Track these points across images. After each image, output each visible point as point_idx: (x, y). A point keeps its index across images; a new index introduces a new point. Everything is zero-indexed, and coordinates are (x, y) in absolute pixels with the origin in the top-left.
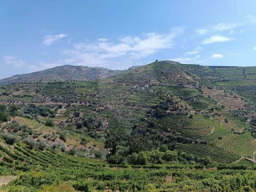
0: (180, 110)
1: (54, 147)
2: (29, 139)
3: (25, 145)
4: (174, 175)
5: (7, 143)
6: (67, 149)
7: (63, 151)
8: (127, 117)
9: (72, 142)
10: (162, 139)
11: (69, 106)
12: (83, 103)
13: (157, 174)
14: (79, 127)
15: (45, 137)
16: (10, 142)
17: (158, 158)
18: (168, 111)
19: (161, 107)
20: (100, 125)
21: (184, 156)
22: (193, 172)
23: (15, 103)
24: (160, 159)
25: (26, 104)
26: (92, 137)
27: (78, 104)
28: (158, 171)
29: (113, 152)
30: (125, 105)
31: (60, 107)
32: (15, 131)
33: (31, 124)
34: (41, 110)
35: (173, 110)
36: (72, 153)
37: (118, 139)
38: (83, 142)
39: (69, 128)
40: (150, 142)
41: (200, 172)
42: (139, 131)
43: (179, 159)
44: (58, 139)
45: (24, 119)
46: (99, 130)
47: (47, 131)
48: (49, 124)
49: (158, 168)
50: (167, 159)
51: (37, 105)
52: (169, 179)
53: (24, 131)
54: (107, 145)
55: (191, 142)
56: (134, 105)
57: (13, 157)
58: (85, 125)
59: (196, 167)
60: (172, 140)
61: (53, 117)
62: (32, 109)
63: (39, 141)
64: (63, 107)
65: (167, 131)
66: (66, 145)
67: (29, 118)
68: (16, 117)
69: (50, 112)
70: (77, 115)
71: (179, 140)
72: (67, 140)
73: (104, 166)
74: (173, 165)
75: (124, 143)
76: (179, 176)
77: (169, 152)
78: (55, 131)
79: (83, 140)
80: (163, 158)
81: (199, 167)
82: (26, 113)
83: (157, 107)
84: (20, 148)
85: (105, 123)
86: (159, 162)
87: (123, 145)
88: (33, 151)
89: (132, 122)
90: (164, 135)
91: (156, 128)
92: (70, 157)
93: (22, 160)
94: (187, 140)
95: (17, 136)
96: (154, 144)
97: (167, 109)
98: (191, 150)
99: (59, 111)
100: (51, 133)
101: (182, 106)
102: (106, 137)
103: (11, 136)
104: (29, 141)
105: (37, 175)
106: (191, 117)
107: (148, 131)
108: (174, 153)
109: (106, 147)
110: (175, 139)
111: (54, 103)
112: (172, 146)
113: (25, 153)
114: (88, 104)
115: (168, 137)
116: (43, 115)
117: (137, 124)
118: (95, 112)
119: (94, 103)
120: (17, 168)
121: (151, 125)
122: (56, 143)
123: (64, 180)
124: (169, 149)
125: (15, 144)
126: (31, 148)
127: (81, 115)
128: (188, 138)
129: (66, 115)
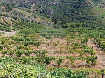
0: (88, 4)
1: (32, 21)
2: (22, 17)
3: (21, 20)
5: (15, 19)
6: (37, 22)
7: (36, 22)
8: (62, 8)
9: (39, 19)
10: (76, 18)
11: (36, 3)
12: (42, 2)
13: (72, 32)
14: (41, 13)
15: (28, 17)
16: (16, 19)
17: (73, 26)
18: (81, 5)
19: (78, 3)
20: (50, 12)
21: (85, 25)
22: (87, 31)
23: (13, 2)
24: (74, 26)
25: (18, 2)
26: (47, 17)
27: (40, 2)
28: (72, 30)
29: (55, 23)
30: (61, 2)
31: (32, 4)
32: (16, 15)
33: (22, 11)
34: (25, 5)
35: (84, 4)
36: (39, 23)
37: (57, 18)
38: (43, 19)
39: (37, 13)
40: (71, 19)
41: (90, 31)
42: (67, 15)
43: (83, 26)
44: (33, 18)
45: (19, 9)
46: (49, 14)
47: (29, 14)
48: (29, 12)
49: (73, 29)
50: (77, 26)
51: (23, 3)
52: (76, 33)
53: (20, 14)
54: (53, 20)
55: (89, 19)
56: (65, 2)
57: (18, 24)
58: (44, 12)
59: (89, 29)
60: (81, 18)
61: (30, 8)
62: (21, 4)
63: (26, 18)
64: (34, 3)
65: (79, 14)
66: (37, 20)
67: (20, 9)
68: (16, 9)
69: (28, 6)
70: (40, 7)
71: (84, 18)
72: (37, 18)
73: (52, 28)
74: (79, 28)
75: (60, 20)
76: (81, 32)
77: (79, 23)
78: (32, 15)
79: (43, 18)
80: (76, 26)
81: (90, 29)
82: (19, 6)
83: (76, 3)
84: (20, 21)
85: (52, 11)
86: (74, 27)
87: (60, 21)
88: (24, 22)
89: (64, 10)
90: (78, 16)
91: (75, 13)
92: (39, 25)
93: (21, 26)
94: (87, 18)
95: (17, 16)
96: (73, 20)
97: (81, 4)
98: (89, 23)
99: (32, 5)
100: (30, 15)
101: (89, 2)
102: (52, 17)
103: (15, 16)
104: (23, 18)
105: (27, 30)
106: (92, 7)
107: (71, 14)
108: (81, 24)
109: (53, 21)
110: (82, 18)
111: (30, 2)
112: (81, 21)
113: (22, 23)
114: (44, 2)
115: (79, 17)
116: (26, 8)
117: (66, 12)
118: (47, 6)
119: (47, 2)
120: (20, 28)
121: (73, 12)
122: (33, 19)
123: (37, 33)
124: (79, 22)
125: (17, 20)
126: (24, 21)
127: (42, 7)
128: (88, 18)
129: (35, 7)
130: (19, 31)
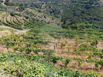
0: (100, 4)
1: (42, 21)
2: (33, 17)
3: (32, 19)
4: (88, 33)
5: (26, 18)
6: (47, 21)
7: (45, 22)
8: (72, 8)
9: (48, 19)
10: (87, 19)
11: (46, 3)
12: (52, 2)
13: (81, 33)
14: (51, 13)
15: (39, 17)
16: (27, 18)
17: (83, 26)
18: (93, 5)
19: (90, 3)
20: (59, 12)
21: (95, 26)
22: (97, 33)
23: (26, 2)
24: (84, 27)
25: (30, 3)
26: (56, 17)
27: (50, 2)
29: (64, 23)
30: (72, 2)
31: (43, 4)
32: (28, 14)
33: (33, 11)
34: (36, 5)
35: (96, 5)
36: (49, 23)
37: (66, 19)
38: (53, 19)
39: (47, 13)
40: (81, 20)
41: (100, 33)
42: (77, 15)
43: (93, 28)
44: (43, 17)
45: (30, 9)
46: (59, 14)
47: (39, 14)
48: (39, 11)
49: (82, 30)
50: (87, 27)
51: (34, 3)
52: (86, 35)
53: (31, 14)
54: (62, 21)
55: (101, 20)
56: (76, 2)
57: (29, 23)
58: (53, 12)
59: (99, 31)
60: (91, 19)
61: (41, 8)
62: (32, 5)
63: (36, 18)
64: (44, 4)
65: (90, 15)
66: (46, 20)
67: (32, 9)
68: (28, 9)
69: (39, 6)
70: (50, 7)
71: (95, 19)
72: (47, 18)
73: (60, 28)
74: (89, 30)
75: (69, 20)
76: (91, 34)
77: (89, 24)
78: (42, 14)
79: (53, 18)
80: (85, 27)
81: (101, 31)
82: (30, 7)
83: (87, 3)
84: (31, 20)
85: (62, 11)
86: (83, 28)
87: (69, 21)
88: (35, 22)
90: (88, 17)
91: (85, 13)
92: (48, 24)
93: (32, 25)
94: (99, 19)
95: (29, 16)
96: (83, 21)
97: (92, 4)
98: (100, 24)
99: (43, 5)
100: (41, 15)
101: (101, 2)
102: (62, 17)
103: (27, 16)
104: (33, 18)
105: (36, 29)
107: (81, 15)
108: (92, 25)
109: (62, 22)
110: (93, 19)
111: (41, 2)
112: (91, 22)
113: (32, 22)
114: (54, 2)
116: (37, 8)
117: (76, 12)
118: (57, 6)
119: (57, 2)
120: (31, 27)
121: (83, 12)
122: (43, 19)
123: (46, 32)
124: (89, 23)
125: (29, 19)
126: (34, 20)
127: (52, 7)
128: (100, 19)
129: (46, 7)
130: (29, 30)
